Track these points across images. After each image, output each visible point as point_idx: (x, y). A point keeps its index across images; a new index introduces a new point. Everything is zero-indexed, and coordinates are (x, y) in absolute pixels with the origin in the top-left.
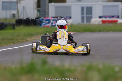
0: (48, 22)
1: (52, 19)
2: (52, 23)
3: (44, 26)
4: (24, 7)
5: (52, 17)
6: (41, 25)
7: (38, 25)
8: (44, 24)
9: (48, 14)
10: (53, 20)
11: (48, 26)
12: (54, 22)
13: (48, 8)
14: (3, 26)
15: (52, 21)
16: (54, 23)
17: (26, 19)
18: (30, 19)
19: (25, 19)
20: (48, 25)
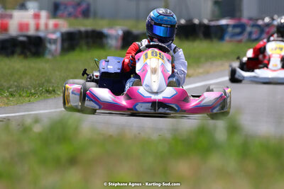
0: (238, 30)
1: (251, 23)
2: (250, 34)
5: (251, 19)
9: (240, 10)
10: (253, 26)
12: (254, 29)
14: (130, 39)
15: (249, 29)
17: (187, 21)
18: (195, 25)
19: (183, 22)
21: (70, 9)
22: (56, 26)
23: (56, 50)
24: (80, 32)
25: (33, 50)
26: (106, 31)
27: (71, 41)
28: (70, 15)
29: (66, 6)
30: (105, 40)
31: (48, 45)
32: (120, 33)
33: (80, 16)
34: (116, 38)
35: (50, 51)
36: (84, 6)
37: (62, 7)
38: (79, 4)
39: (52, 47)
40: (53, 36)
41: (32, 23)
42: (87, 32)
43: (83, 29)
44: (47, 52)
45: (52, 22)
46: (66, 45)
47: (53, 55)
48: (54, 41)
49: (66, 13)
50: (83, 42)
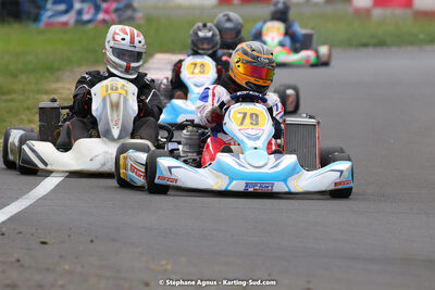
3: (49, 25)
6: (36, 19)
7: (28, 18)
8: (49, 13)
11: (65, 24)
16: (88, 13)
20: (64, 18)
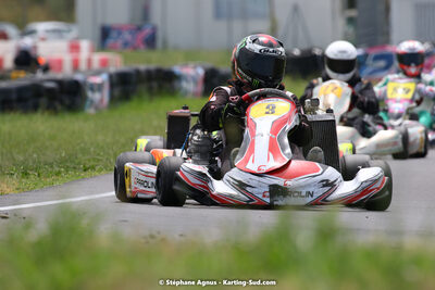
0: (382, 63)
4: (296, 9)
9: (387, 34)
13: (387, 9)
14: (215, 81)
17: (303, 52)
19: (297, 52)
21: (127, 36)
22: (104, 63)
23: (102, 100)
24: (138, 72)
25: (67, 101)
26: (177, 69)
27: (125, 86)
28: (126, 44)
29: (120, 30)
30: (176, 84)
31: (90, 94)
32: (201, 72)
33: (142, 47)
34: (194, 80)
35: (92, 102)
36: (147, 31)
37: (114, 34)
38: (139, 29)
39: (96, 96)
40: (98, 80)
41: (67, 59)
42: (149, 72)
43: (143, 67)
44: (88, 103)
45: (97, 58)
46: (117, 92)
47: (97, 108)
48: (99, 87)
49: (120, 43)
50: (143, 88)
